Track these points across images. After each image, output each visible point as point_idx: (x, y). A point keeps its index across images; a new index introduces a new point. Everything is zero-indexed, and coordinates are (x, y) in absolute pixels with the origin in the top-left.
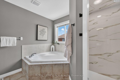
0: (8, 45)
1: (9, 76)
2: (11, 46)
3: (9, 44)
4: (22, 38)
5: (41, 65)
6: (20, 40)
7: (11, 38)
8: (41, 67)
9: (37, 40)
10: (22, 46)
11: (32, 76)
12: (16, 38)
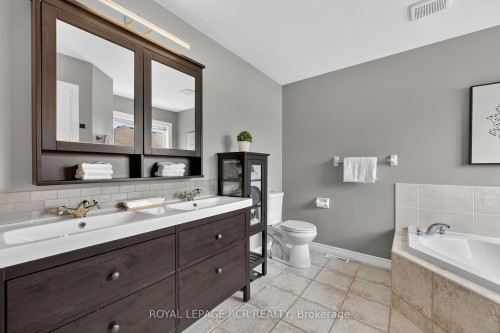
0: (356, 180)
1: (360, 263)
2: (363, 181)
3: (358, 178)
4: (394, 160)
5: (433, 273)
6: (389, 164)
7: (363, 158)
8: (435, 285)
9: (469, 162)
10: (397, 184)
11: (401, 298)
12: (375, 160)
